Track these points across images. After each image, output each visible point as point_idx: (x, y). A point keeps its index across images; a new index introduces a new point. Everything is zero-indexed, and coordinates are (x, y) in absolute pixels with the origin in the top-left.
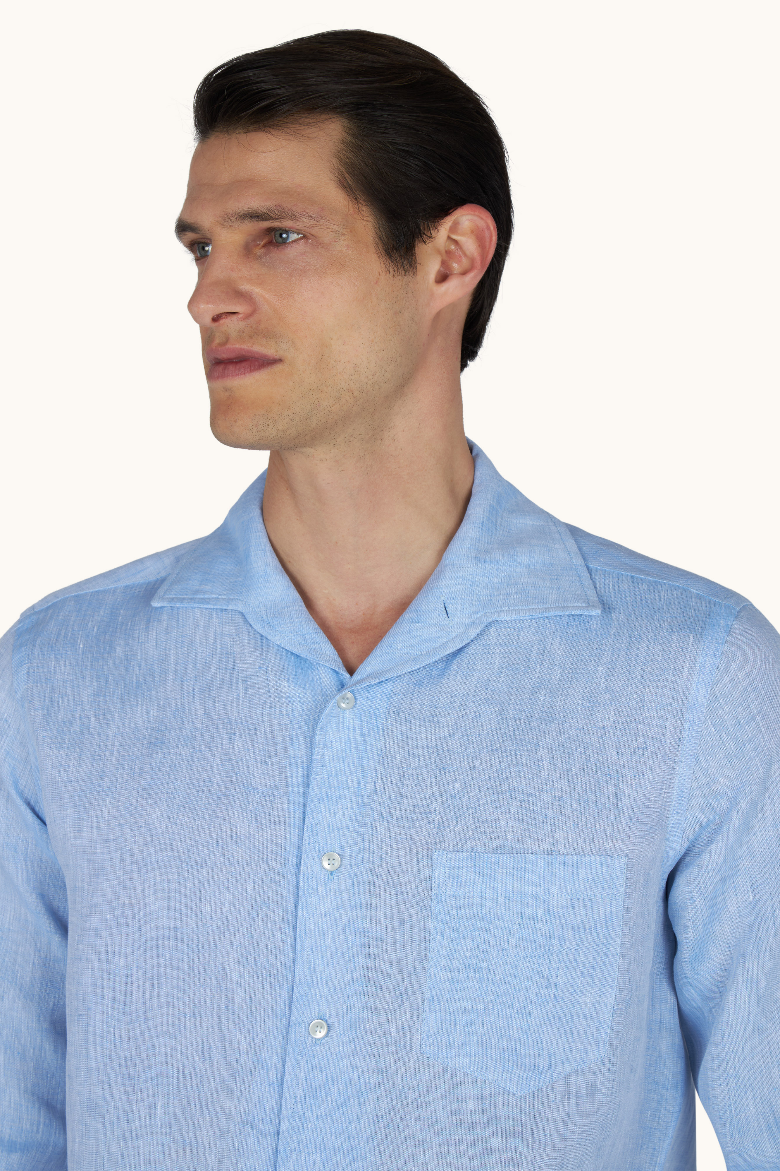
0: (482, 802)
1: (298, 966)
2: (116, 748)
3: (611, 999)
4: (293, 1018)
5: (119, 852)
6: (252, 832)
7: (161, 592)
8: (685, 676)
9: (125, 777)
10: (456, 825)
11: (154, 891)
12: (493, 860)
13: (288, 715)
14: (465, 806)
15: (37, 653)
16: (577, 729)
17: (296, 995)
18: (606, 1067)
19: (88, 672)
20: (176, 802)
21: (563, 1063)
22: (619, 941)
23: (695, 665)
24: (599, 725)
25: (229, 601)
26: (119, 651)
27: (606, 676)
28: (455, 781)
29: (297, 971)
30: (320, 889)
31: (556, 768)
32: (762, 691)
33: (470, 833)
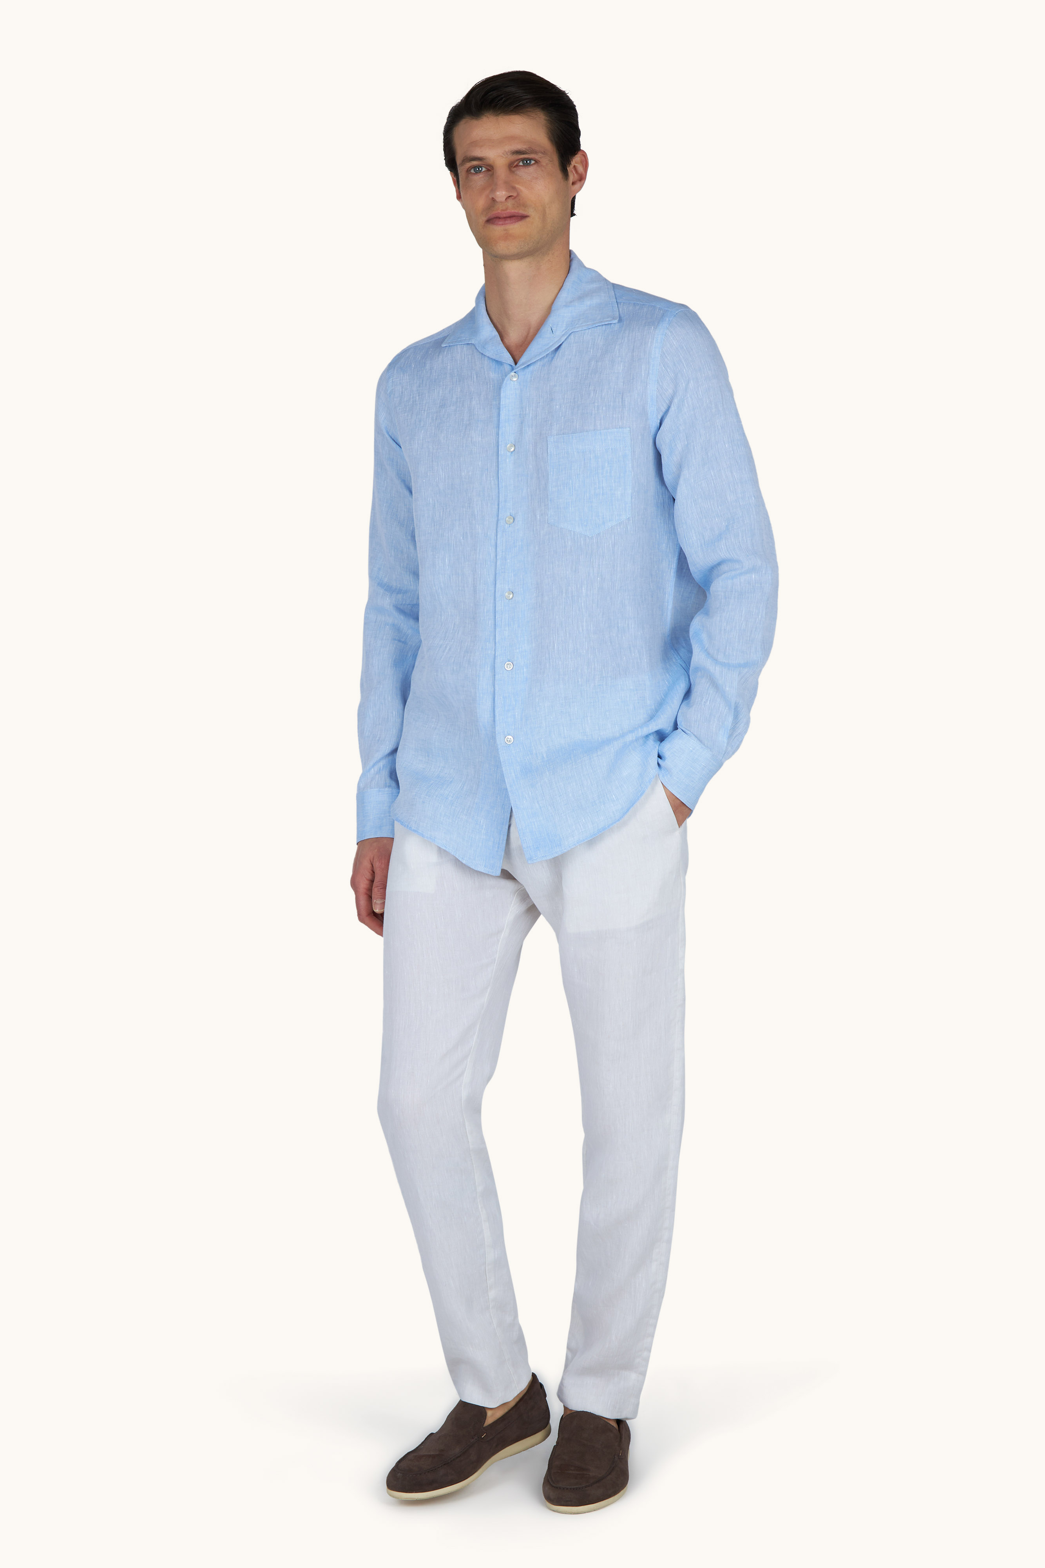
0: (567, 413)
1: (500, 495)
2: (426, 409)
3: (630, 491)
4: (500, 517)
5: (427, 453)
6: (480, 439)
7: (446, 340)
8: (649, 345)
9: (430, 421)
10: (557, 424)
11: (442, 469)
12: (571, 437)
13: (493, 387)
14: (560, 415)
15: (395, 372)
16: (606, 374)
17: (500, 507)
18: (631, 521)
19: (416, 377)
20: (450, 430)
21: (610, 521)
22: (630, 465)
23: (653, 340)
24: (616, 371)
25: (469, 339)
26: (428, 366)
27: (619, 350)
28: (556, 405)
29: (500, 497)
30: (507, 460)
31: (596, 393)
32: (685, 348)
33: (562, 427)
